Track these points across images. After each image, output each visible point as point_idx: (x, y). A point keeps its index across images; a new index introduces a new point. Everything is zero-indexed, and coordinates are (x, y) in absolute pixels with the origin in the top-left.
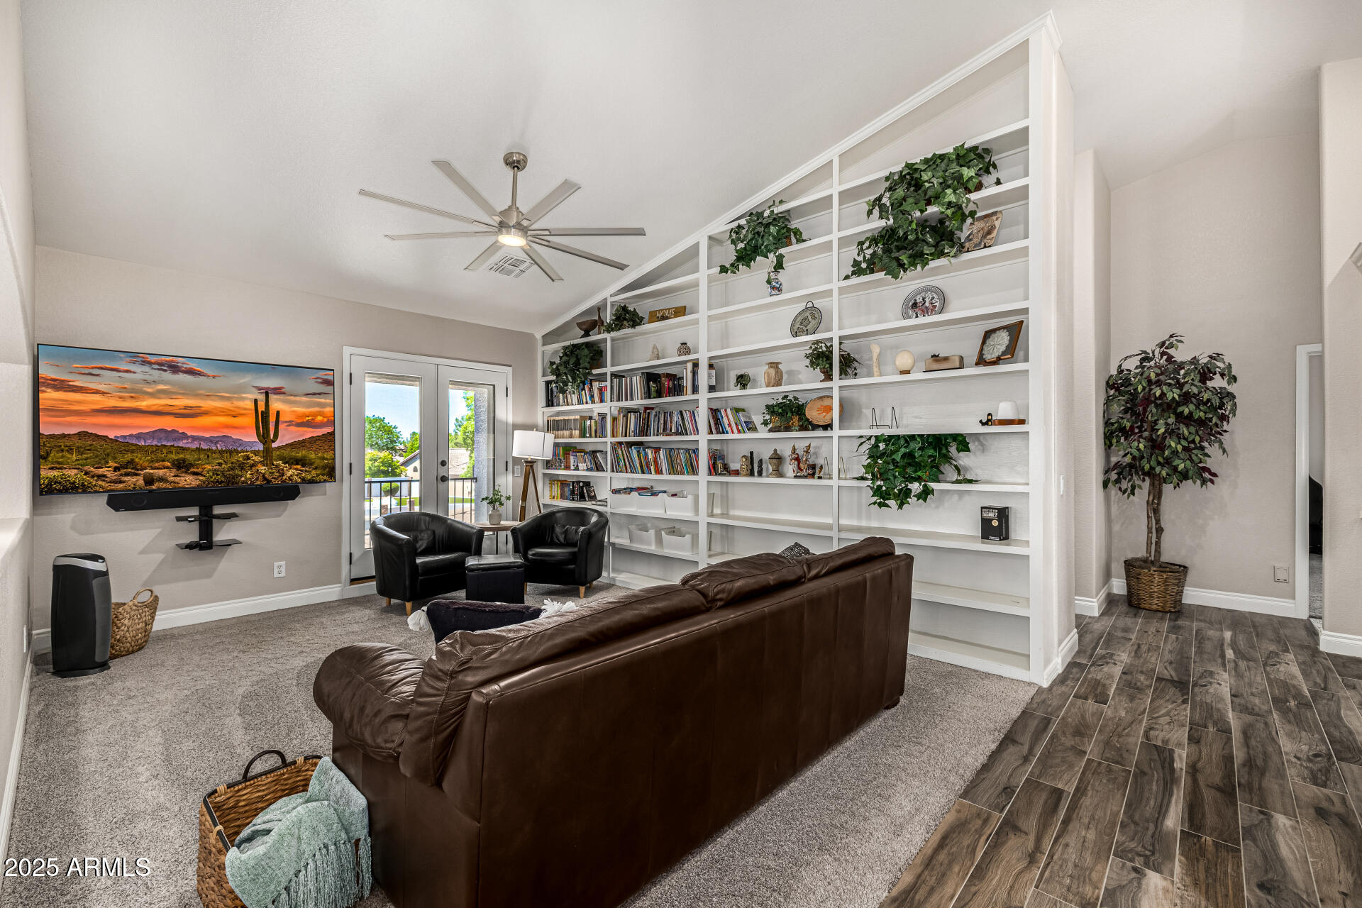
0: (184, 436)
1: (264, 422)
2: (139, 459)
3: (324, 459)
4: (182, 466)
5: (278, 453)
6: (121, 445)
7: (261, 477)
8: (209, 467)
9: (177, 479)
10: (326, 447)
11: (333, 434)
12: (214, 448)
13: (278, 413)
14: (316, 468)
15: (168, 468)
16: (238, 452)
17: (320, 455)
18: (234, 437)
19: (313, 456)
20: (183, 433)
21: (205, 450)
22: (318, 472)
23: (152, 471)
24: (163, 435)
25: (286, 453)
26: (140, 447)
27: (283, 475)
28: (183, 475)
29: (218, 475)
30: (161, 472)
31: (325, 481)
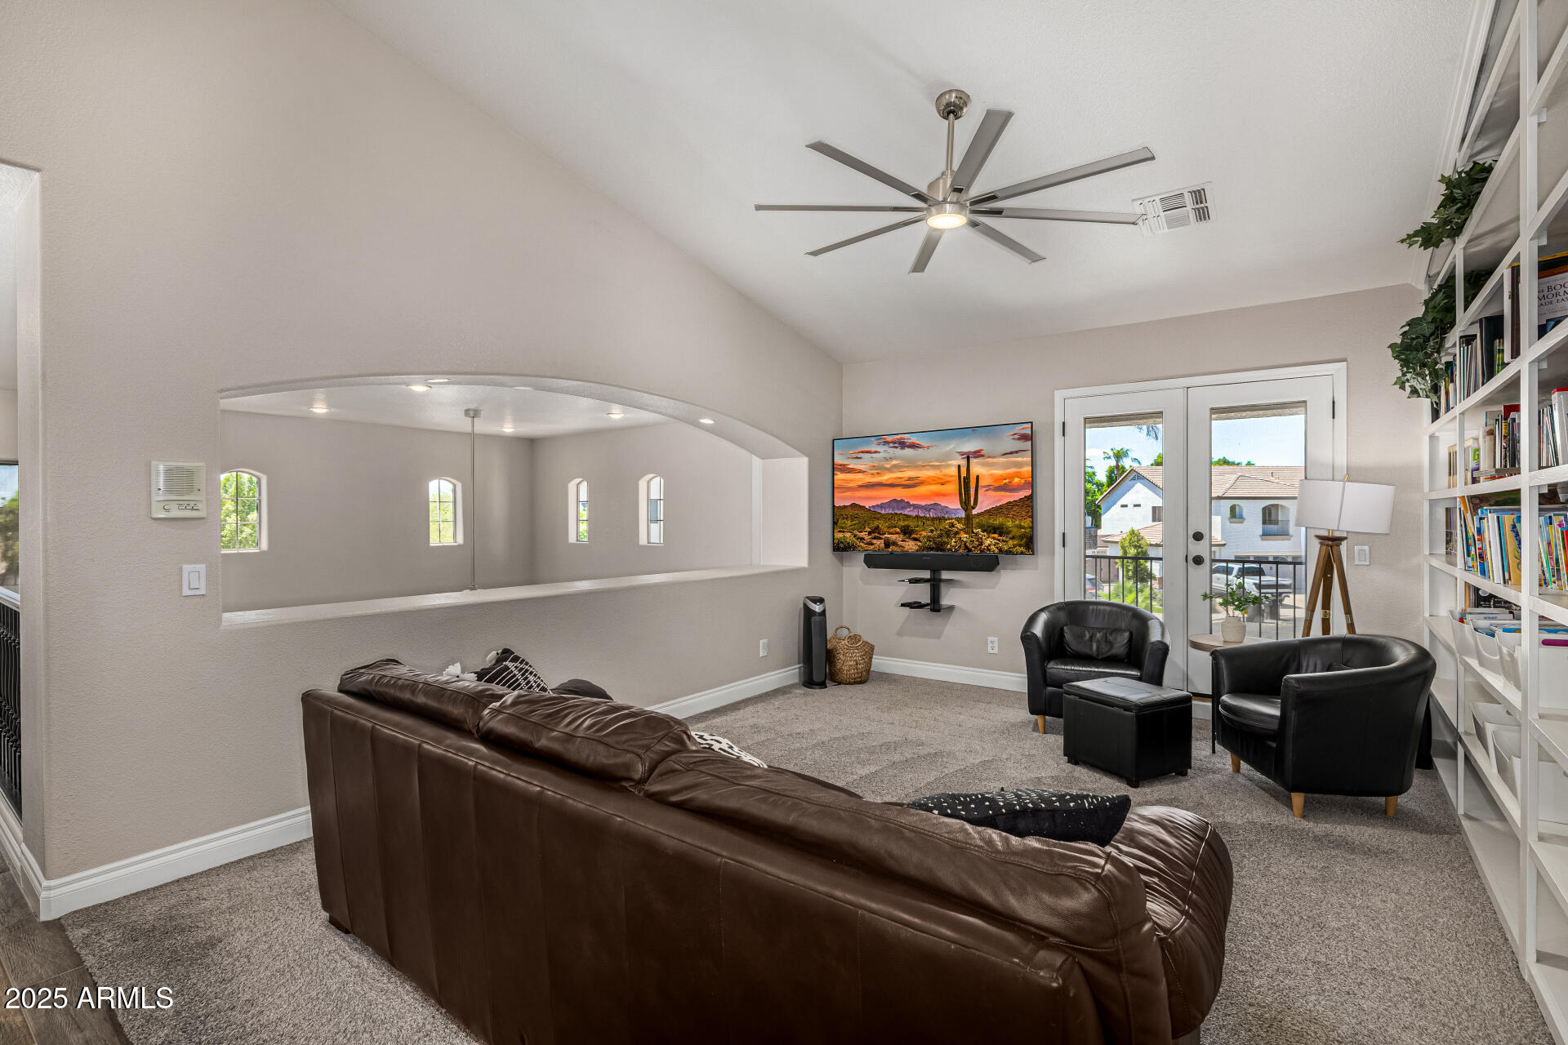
0: (908, 505)
1: (967, 487)
2: (883, 525)
3: (1021, 527)
4: (907, 532)
5: (977, 520)
6: (873, 514)
7: (963, 545)
8: (924, 534)
9: (903, 544)
10: (1024, 513)
11: (1030, 498)
12: (928, 516)
13: (978, 477)
14: (1013, 538)
15: (897, 533)
16: (945, 520)
17: (1017, 522)
18: (943, 505)
19: (1010, 524)
20: (908, 502)
21: (921, 517)
22: (1015, 542)
23: (889, 536)
24: (895, 505)
25: (984, 520)
26: (883, 515)
27: (982, 545)
28: (907, 540)
29: (930, 541)
30: (894, 537)
31: (1022, 553)
